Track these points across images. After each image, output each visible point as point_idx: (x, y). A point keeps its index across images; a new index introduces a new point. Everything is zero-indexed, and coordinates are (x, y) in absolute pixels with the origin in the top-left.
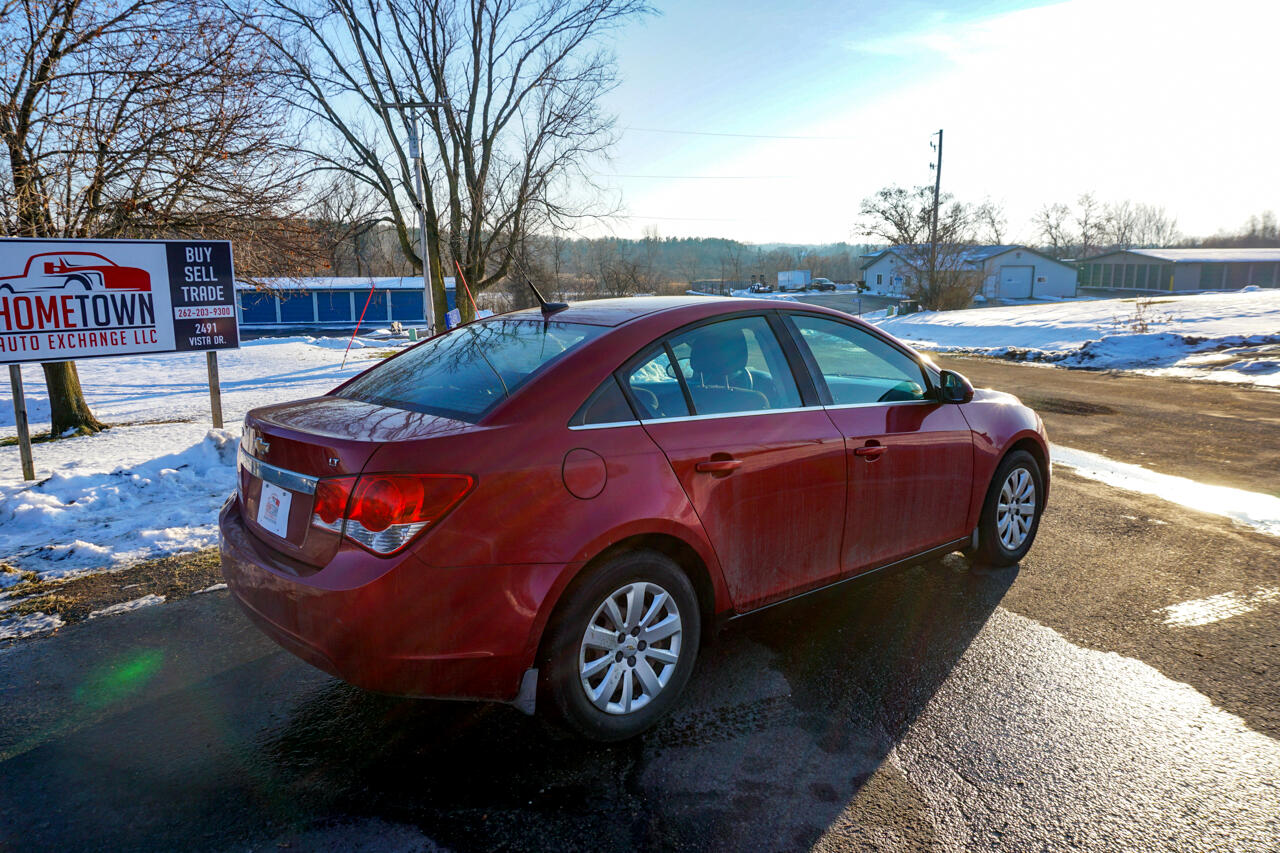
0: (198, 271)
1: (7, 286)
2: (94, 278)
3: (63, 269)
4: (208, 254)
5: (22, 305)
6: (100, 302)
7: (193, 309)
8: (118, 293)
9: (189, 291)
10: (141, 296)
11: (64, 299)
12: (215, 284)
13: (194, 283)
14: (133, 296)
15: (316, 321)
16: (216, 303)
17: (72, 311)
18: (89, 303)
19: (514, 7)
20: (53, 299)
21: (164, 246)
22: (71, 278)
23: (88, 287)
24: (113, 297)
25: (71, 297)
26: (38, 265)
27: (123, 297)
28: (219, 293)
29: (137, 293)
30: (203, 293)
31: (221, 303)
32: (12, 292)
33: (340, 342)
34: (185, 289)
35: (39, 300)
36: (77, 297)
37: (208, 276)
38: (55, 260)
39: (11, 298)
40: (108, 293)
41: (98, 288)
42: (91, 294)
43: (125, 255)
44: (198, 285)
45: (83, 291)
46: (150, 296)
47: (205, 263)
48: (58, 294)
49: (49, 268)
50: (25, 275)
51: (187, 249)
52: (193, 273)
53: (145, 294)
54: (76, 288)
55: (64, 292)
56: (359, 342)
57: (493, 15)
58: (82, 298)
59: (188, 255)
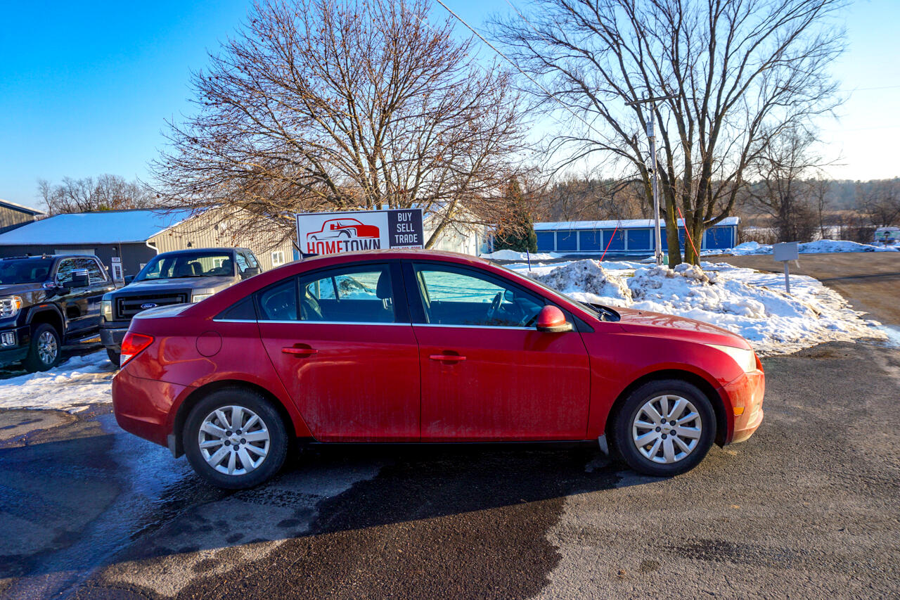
0: (404, 226)
1: (314, 236)
2: (352, 231)
3: (339, 227)
4: (410, 216)
5: (320, 245)
6: (355, 244)
7: (400, 247)
8: (363, 239)
9: (399, 237)
10: (374, 240)
11: (338, 242)
12: (412, 233)
13: (402, 233)
14: (370, 240)
15: (626, 249)
16: (413, 244)
17: (341, 249)
18: (349, 244)
19: (751, 12)
20: (333, 242)
21: (387, 213)
22: (342, 232)
23: (349, 237)
24: (361, 241)
25: (341, 242)
26: (328, 226)
27: (366, 241)
28: (415, 238)
29: (372, 239)
30: (406, 239)
31: (416, 244)
32: (316, 239)
33: (616, 265)
34: (397, 236)
35: (327, 243)
36: (344, 241)
37: (409, 229)
38: (335, 223)
39: (316, 242)
40: (358, 239)
41: (354, 237)
42: (351, 240)
43: (368, 219)
44: (403, 234)
45: (347, 239)
46: (379, 240)
47: (408, 222)
48: (336, 240)
49: (332, 227)
50: (322, 231)
51: (399, 214)
52: (401, 227)
53: (376, 239)
54: (344, 237)
55: (339, 239)
56: (629, 265)
57: (732, 20)
58: (346, 242)
59: (399, 217)
